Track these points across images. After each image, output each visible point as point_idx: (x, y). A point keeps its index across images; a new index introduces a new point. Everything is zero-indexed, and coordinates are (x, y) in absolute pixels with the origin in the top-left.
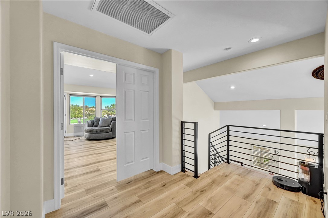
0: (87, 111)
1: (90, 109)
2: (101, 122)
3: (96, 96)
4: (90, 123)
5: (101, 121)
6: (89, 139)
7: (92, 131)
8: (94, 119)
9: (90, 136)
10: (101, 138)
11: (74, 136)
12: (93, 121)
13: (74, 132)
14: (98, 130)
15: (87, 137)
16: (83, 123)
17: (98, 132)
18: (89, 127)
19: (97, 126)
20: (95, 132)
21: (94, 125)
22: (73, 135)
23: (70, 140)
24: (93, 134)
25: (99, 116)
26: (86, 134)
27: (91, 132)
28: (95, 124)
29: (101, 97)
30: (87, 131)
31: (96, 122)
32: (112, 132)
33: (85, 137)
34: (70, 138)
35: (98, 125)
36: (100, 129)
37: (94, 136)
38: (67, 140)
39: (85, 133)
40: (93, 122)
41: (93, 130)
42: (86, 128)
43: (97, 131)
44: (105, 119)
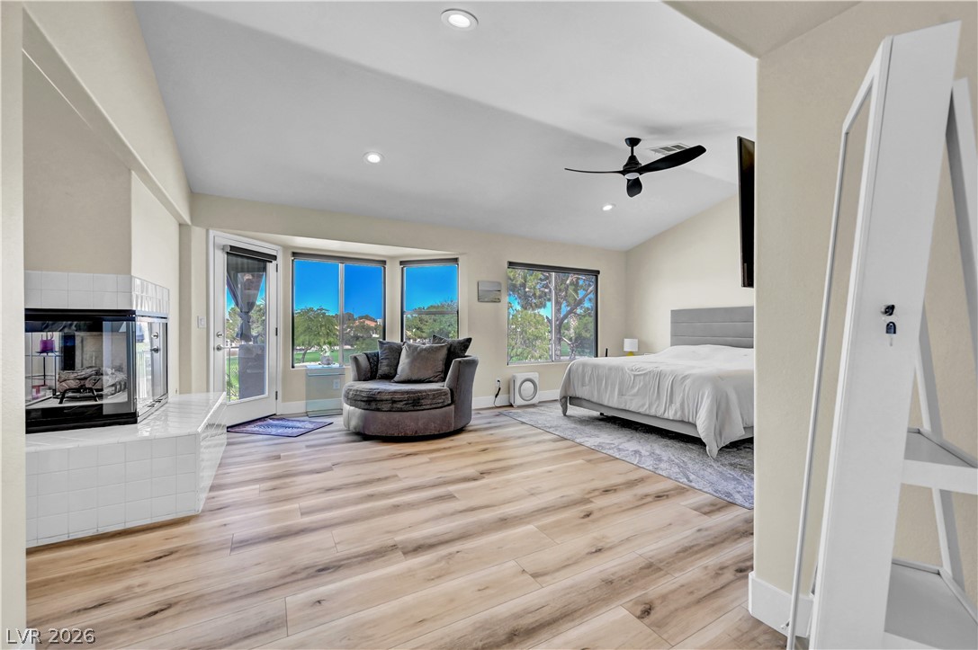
0: (351, 328)
1: (357, 323)
2: (407, 361)
3: (384, 262)
4: (364, 362)
5: (408, 356)
6: (362, 435)
7: (375, 400)
8: (378, 350)
9: (365, 421)
10: (409, 433)
11: (307, 414)
12: (376, 355)
13: (308, 397)
14: (397, 397)
15: (353, 423)
16: (337, 365)
17: (399, 405)
18: (359, 380)
19: (388, 377)
20: (386, 406)
21: (380, 372)
22: (303, 410)
23: (289, 431)
24: (379, 414)
25: (393, 338)
26: (352, 414)
27: (370, 402)
28: (383, 369)
29: (401, 263)
30: (355, 399)
31: (385, 362)
32: (452, 407)
33: (348, 423)
34: (290, 424)
35: (392, 371)
36: (407, 392)
37: (383, 420)
38: (280, 431)
39: (347, 408)
40: (374, 360)
41: (378, 397)
42: (350, 382)
43: (394, 402)
44: (422, 350)
